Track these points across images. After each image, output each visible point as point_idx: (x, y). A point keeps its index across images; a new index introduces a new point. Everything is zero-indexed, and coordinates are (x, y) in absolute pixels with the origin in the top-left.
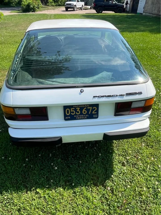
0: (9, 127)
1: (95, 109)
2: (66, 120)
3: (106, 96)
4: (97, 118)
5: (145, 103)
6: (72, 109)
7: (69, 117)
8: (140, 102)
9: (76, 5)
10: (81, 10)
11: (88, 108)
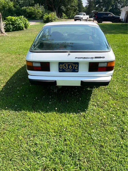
0: (29, 75)
1: (76, 66)
2: (60, 71)
3: (82, 58)
4: (78, 72)
5: (107, 65)
6: (63, 65)
7: (62, 70)
8: (104, 63)
9: (82, 18)
10: (86, 21)
11: (73, 65)
